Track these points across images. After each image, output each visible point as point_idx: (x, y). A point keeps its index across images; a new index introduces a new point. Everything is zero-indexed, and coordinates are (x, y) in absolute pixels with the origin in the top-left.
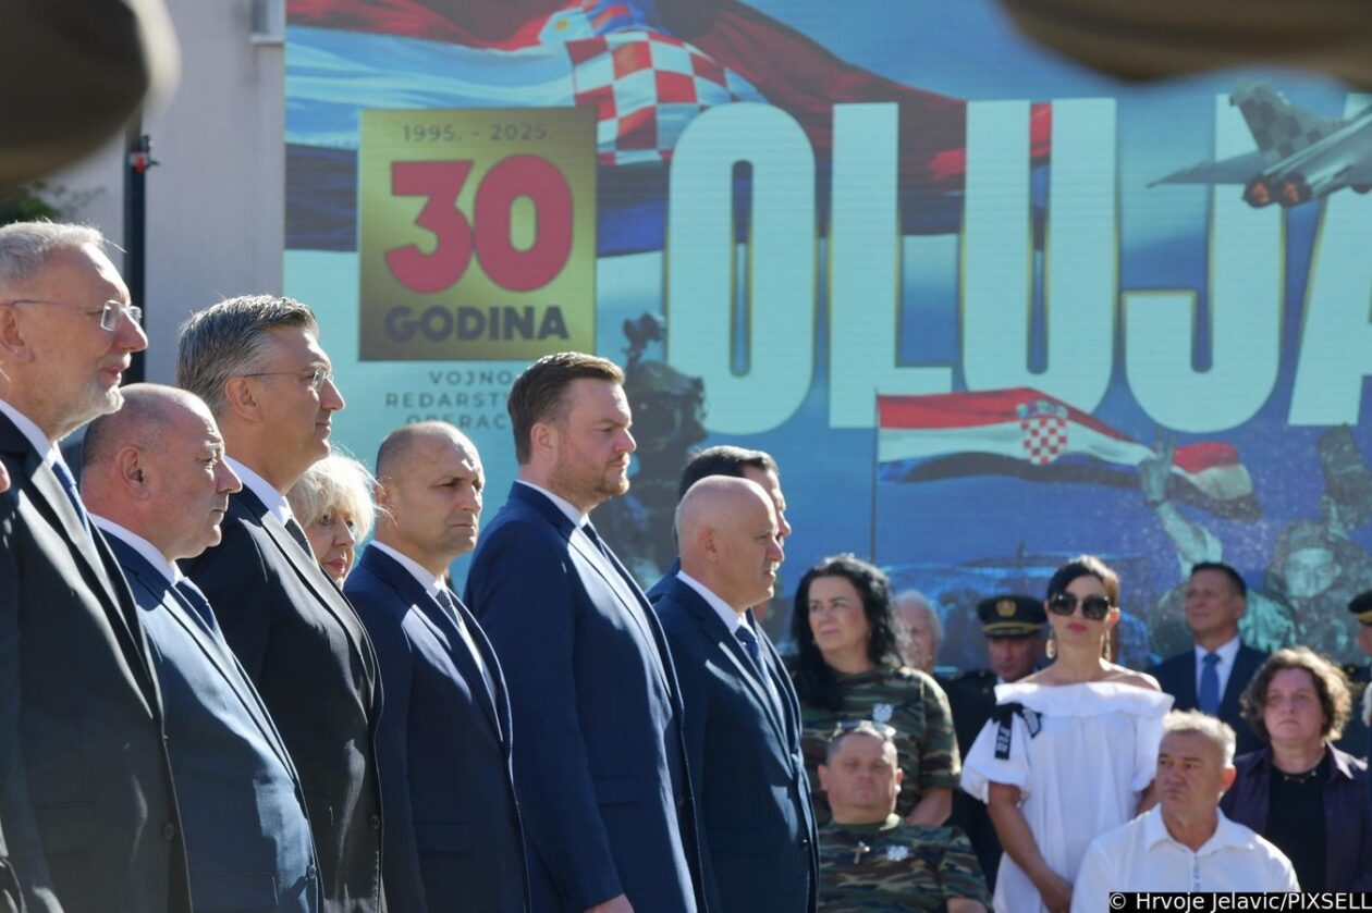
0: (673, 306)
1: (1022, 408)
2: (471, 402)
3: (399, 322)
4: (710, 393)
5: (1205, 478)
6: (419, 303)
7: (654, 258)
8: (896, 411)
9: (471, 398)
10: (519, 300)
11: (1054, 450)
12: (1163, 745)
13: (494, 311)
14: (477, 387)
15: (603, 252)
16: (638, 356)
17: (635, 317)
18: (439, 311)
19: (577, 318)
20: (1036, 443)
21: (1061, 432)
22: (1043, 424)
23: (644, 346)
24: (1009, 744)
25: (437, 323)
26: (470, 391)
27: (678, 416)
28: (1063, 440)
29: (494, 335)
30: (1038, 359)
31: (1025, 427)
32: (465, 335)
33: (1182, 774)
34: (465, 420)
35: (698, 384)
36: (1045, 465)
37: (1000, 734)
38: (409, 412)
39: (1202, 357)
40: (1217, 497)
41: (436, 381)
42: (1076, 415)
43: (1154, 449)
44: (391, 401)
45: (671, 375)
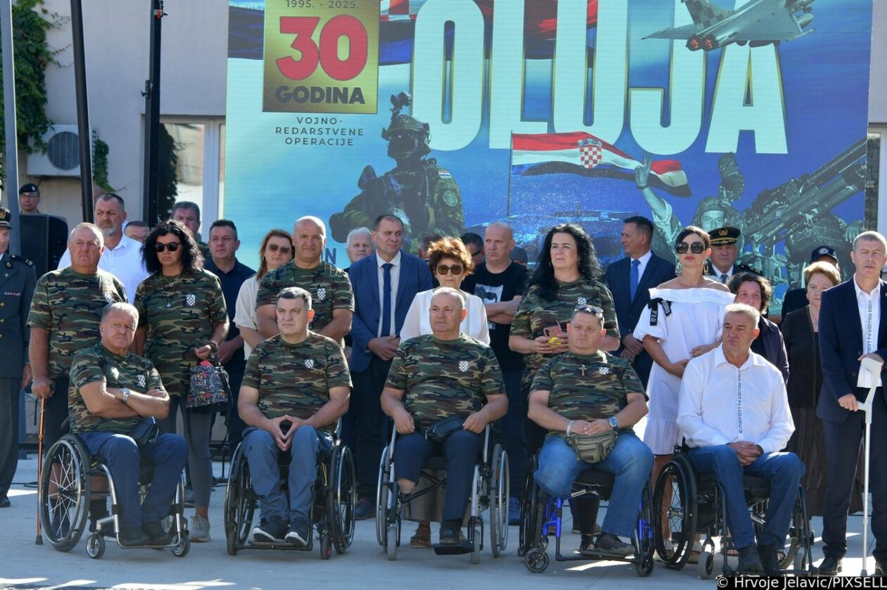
0: (415, 89)
1: (580, 141)
2: (317, 132)
3: (283, 92)
4: (433, 131)
5: (666, 177)
6: (293, 84)
7: (407, 66)
8: (521, 141)
9: (317, 130)
10: (341, 85)
11: (595, 162)
12: (726, 318)
13: (329, 89)
14: (320, 125)
15: (382, 62)
16: (398, 112)
17: (396, 94)
18: (303, 89)
19: (370, 94)
20: (587, 158)
21: (599, 153)
22: (590, 150)
23: (401, 108)
24: (656, 318)
25: (301, 94)
26: (317, 127)
27: (416, 141)
28: (599, 157)
29: (328, 101)
30: (589, 119)
31: (582, 151)
32: (315, 100)
33: (736, 332)
34: (314, 141)
35: (426, 126)
36: (591, 169)
37: (652, 313)
38: (287, 136)
39: (666, 120)
40: (671, 185)
41: (300, 122)
42: (606, 146)
43: (642, 163)
44: (278, 130)
45: (413, 121)
